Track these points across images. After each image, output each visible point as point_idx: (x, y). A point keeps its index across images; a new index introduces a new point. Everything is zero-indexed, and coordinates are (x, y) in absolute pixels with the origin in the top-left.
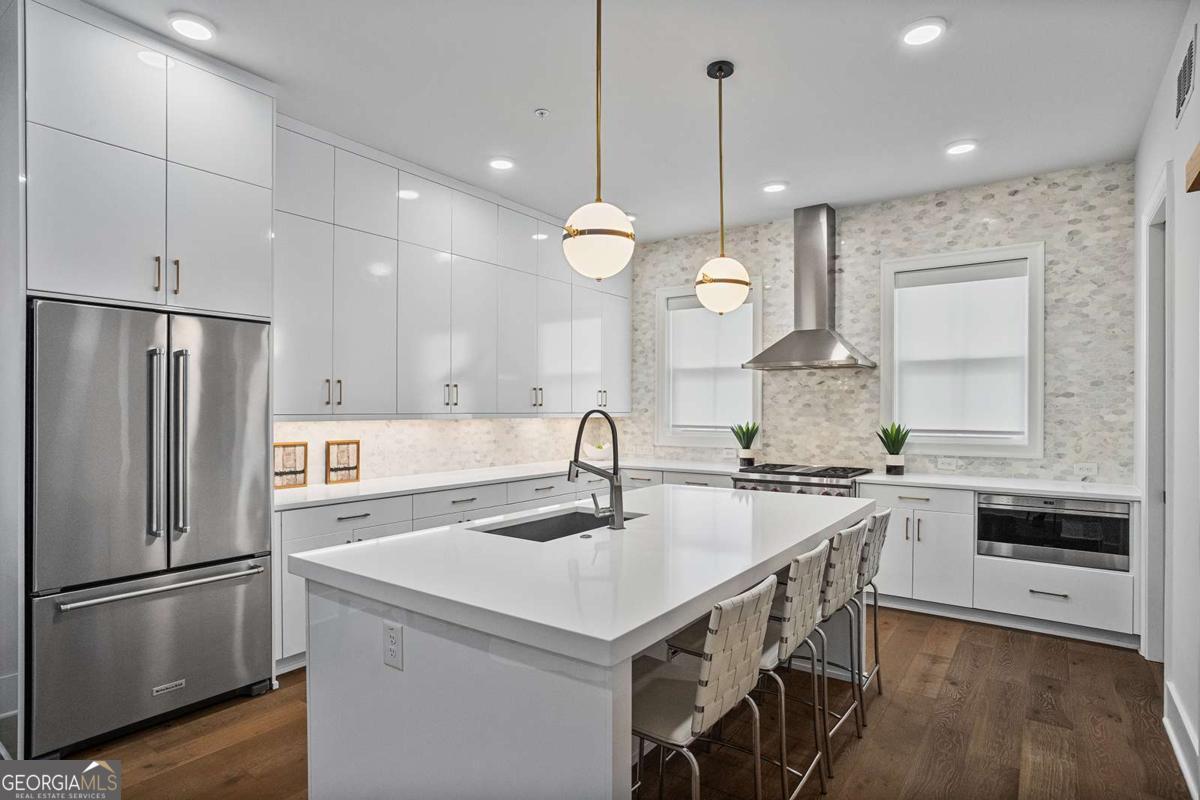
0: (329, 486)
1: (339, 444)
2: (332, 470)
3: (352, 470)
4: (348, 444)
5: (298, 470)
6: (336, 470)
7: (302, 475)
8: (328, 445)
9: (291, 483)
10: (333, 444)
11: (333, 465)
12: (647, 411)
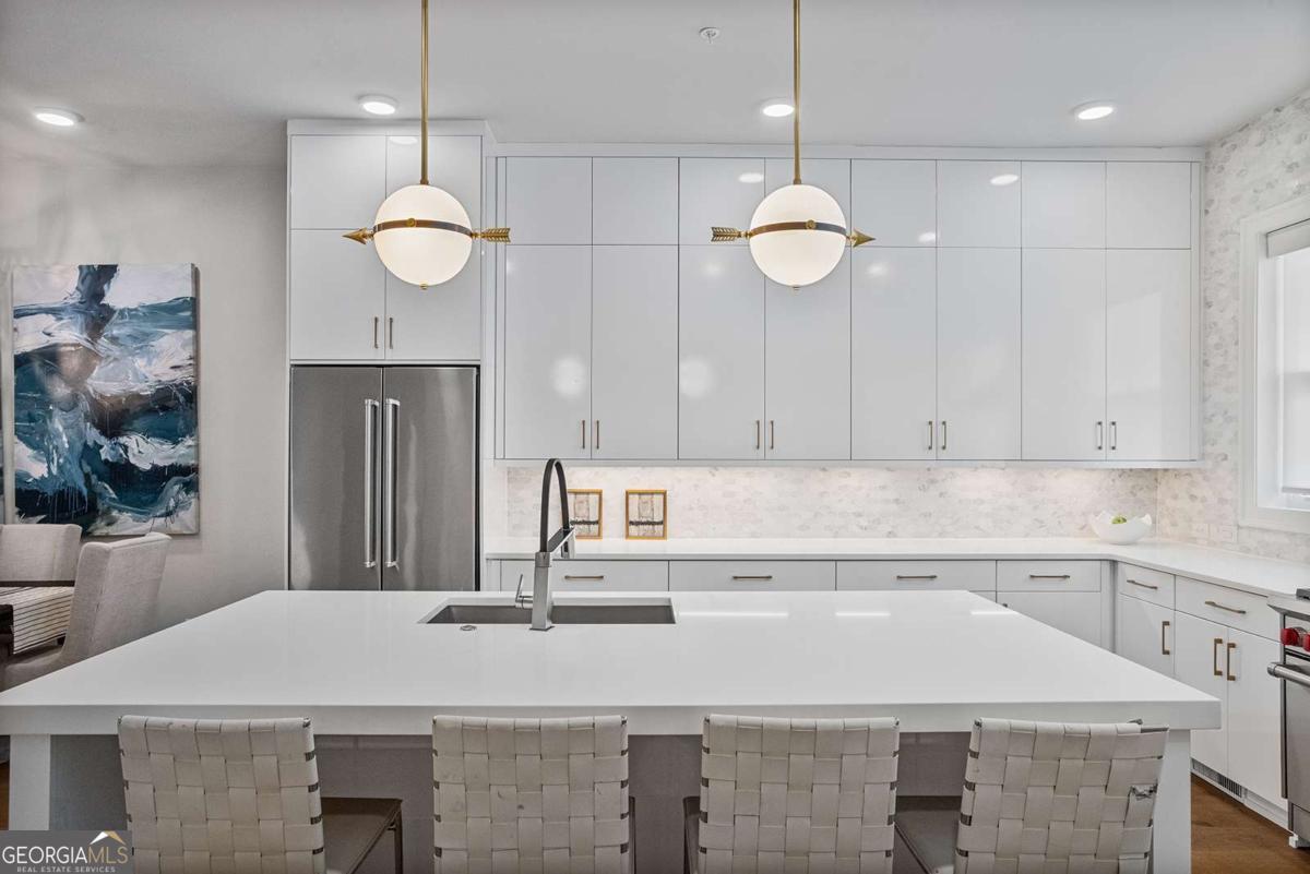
0: (628, 541)
1: (640, 494)
2: (632, 523)
3: (656, 526)
4: (652, 494)
5: (591, 520)
6: (638, 523)
7: (596, 526)
8: (627, 494)
9: (583, 534)
10: (633, 493)
11: (634, 517)
12: (1226, 458)
